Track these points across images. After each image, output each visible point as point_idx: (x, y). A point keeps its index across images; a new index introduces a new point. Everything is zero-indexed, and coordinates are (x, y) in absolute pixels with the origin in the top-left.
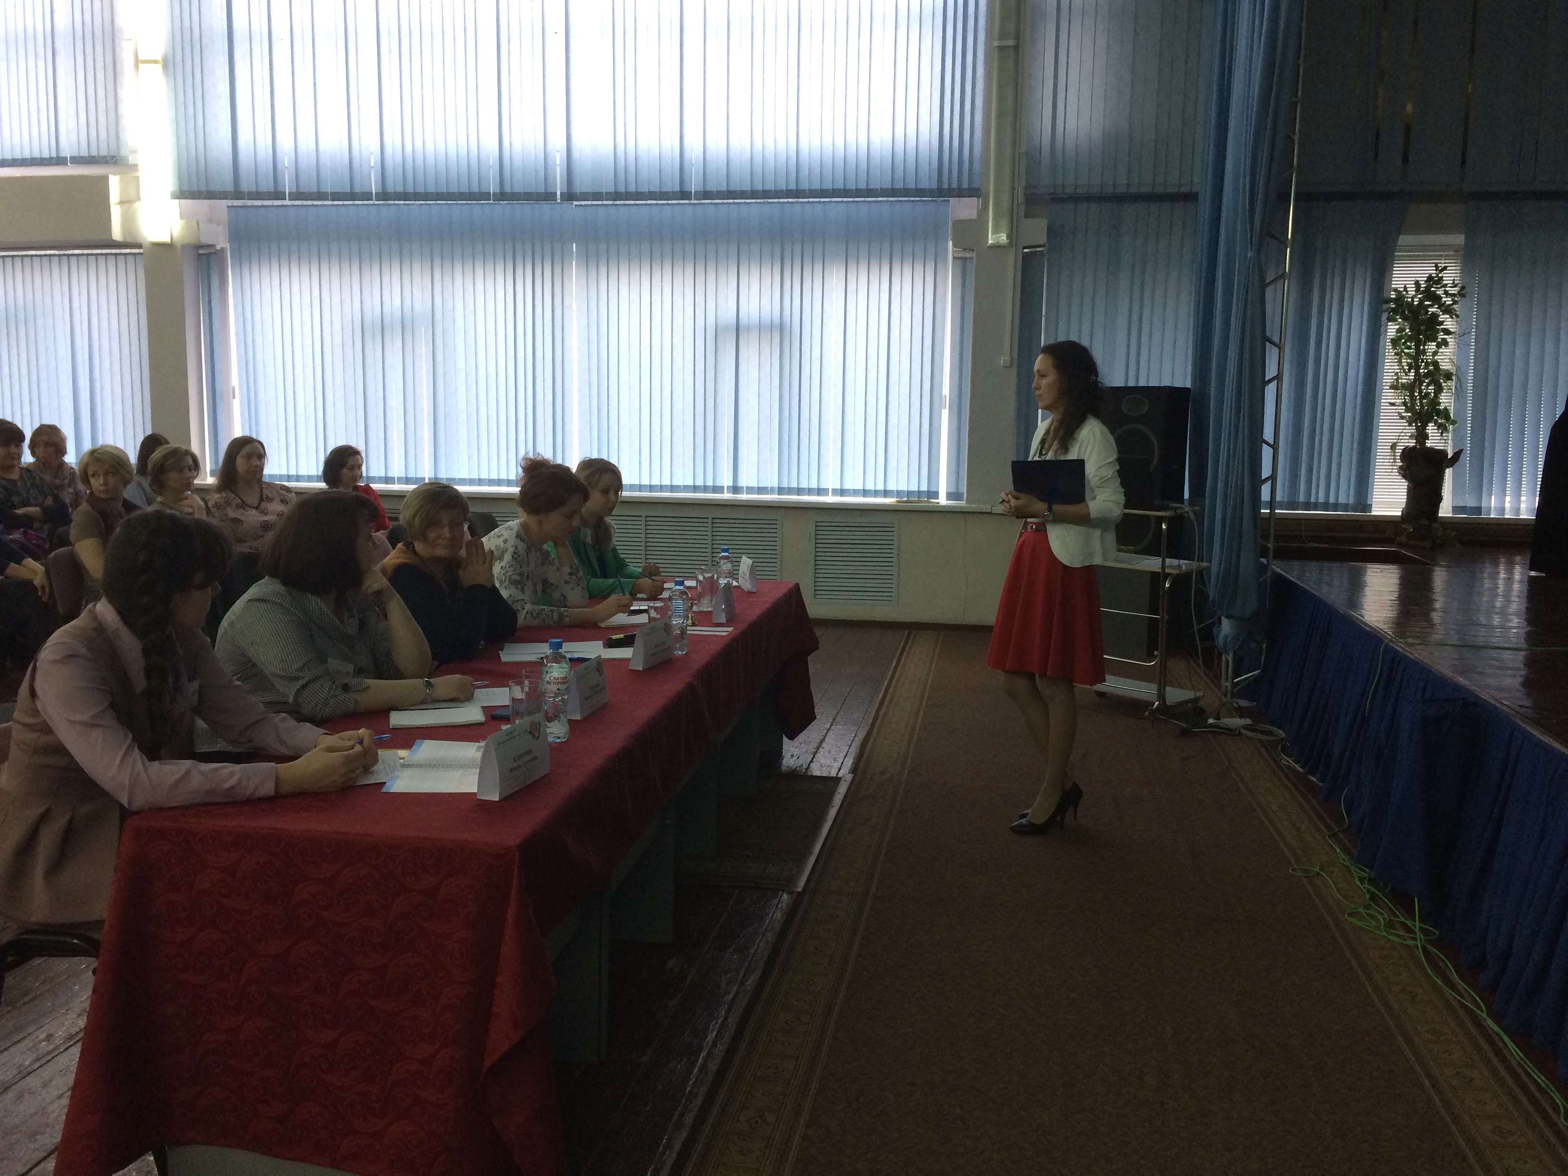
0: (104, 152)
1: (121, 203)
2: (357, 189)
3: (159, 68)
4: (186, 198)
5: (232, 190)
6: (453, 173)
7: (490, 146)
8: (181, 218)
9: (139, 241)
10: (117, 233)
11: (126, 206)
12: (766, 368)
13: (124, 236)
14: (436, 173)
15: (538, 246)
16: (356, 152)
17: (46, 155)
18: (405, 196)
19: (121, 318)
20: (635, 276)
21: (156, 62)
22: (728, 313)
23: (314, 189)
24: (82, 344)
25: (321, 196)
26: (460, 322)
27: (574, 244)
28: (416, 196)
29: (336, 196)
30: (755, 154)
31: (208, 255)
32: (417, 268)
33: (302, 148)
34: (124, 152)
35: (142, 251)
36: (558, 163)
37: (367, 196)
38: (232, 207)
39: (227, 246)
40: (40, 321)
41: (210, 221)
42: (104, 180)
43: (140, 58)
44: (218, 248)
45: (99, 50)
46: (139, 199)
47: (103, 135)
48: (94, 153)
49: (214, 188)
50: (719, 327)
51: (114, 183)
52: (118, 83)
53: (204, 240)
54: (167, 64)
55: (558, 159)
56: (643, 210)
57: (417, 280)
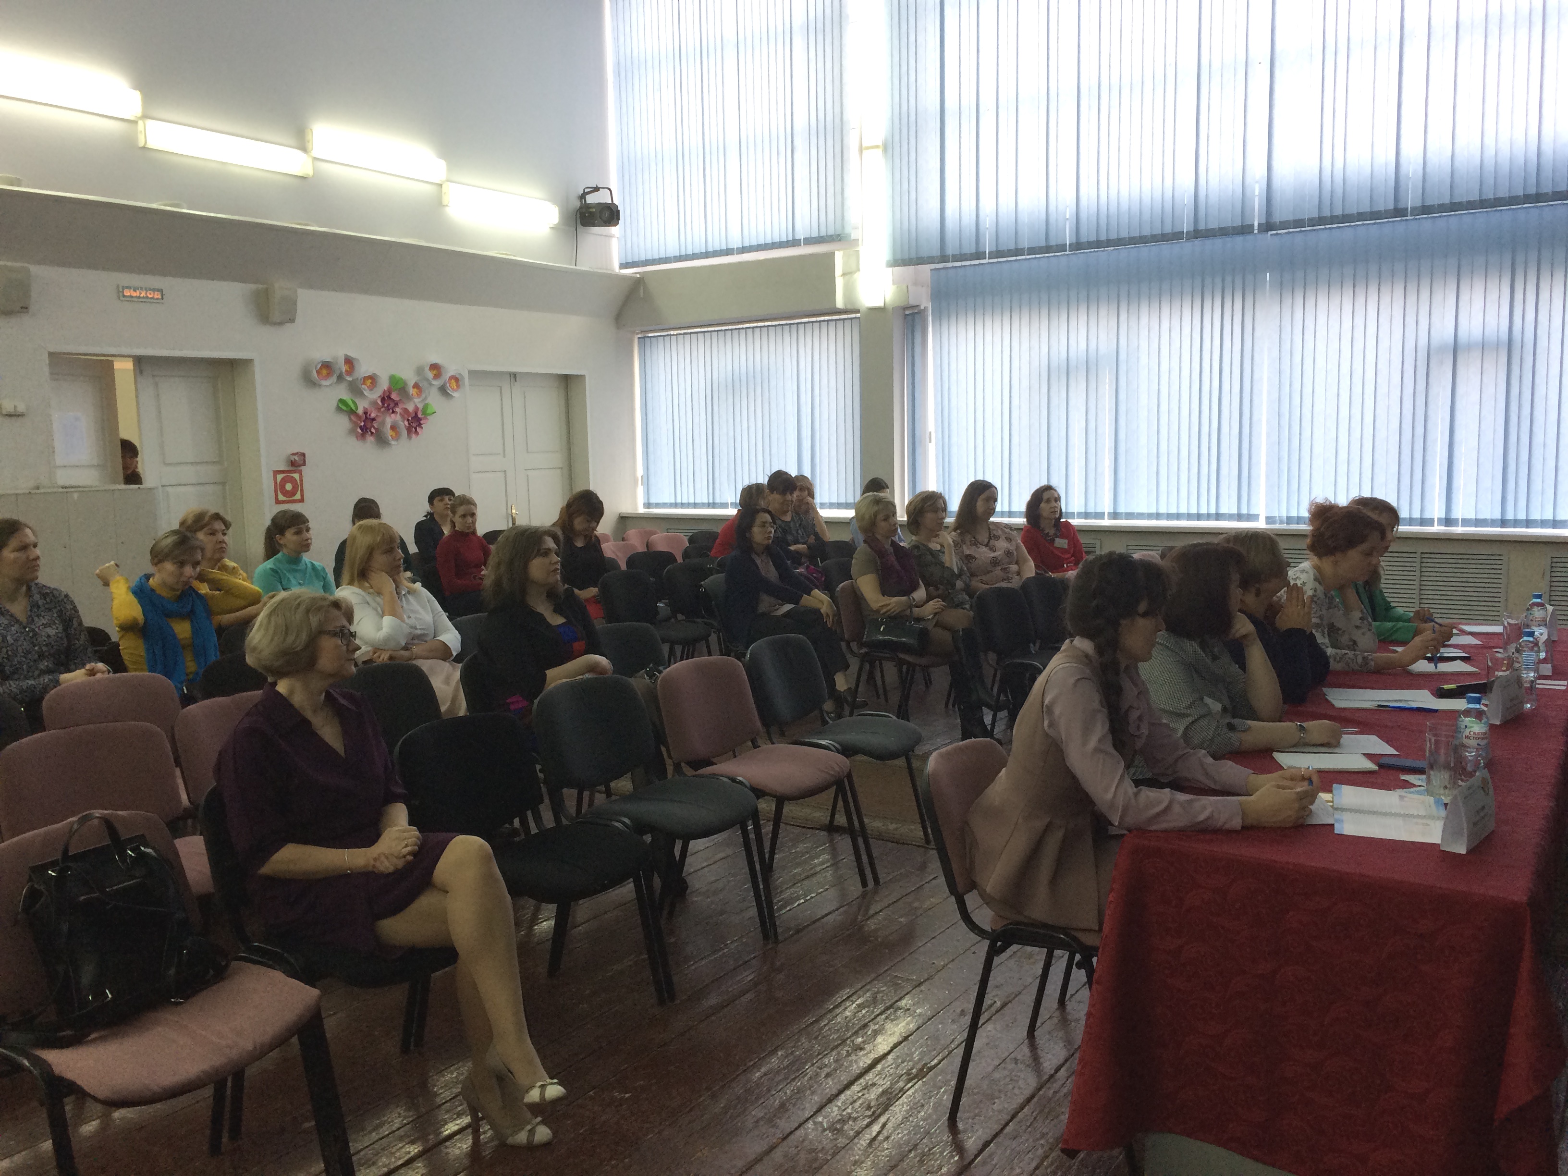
0: (831, 232)
1: (844, 275)
2: (1053, 243)
3: (879, 151)
4: (898, 266)
5: (939, 254)
6: (1147, 216)
7: (1186, 184)
8: (893, 284)
9: (857, 307)
10: (840, 303)
11: (847, 277)
12: (1489, 390)
13: (845, 304)
14: (1129, 218)
15: (1229, 279)
16: (1052, 208)
17: (784, 239)
18: (1098, 244)
19: (838, 375)
20: (1335, 300)
21: (877, 147)
22: (1444, 330)
23: (1012, 247)
24: (806, 399)
25: (1018, 252)
26: (1144, 360)
27: (1268, 274)
28: (1109, 243)
29: (1032, 251)
30: (1486, 162)
31: (913, 314)
32: (1103, 312)
33: (1003, 210)
34: (848, 230)
35: (858, 315)
36: (1257, 193)
37: (1061, 248)
38: (936, 269)
39: (930, 306)
40: (773, 383)
41: (915, 284)
42: (831, 256)
43: (864, 145)
44: (922, 307)
45: (830, 142)
46: (859, 270)
47: (831, 216)
48: (823, 233)
49: (925, 253)
50: (1432, 347)
51: (839, 258)
52: (845, 169)
53: (912, 302)
54: (886, 147)
55: (1258, 190)
56: (1345, 233)
57: (1103, 322)
